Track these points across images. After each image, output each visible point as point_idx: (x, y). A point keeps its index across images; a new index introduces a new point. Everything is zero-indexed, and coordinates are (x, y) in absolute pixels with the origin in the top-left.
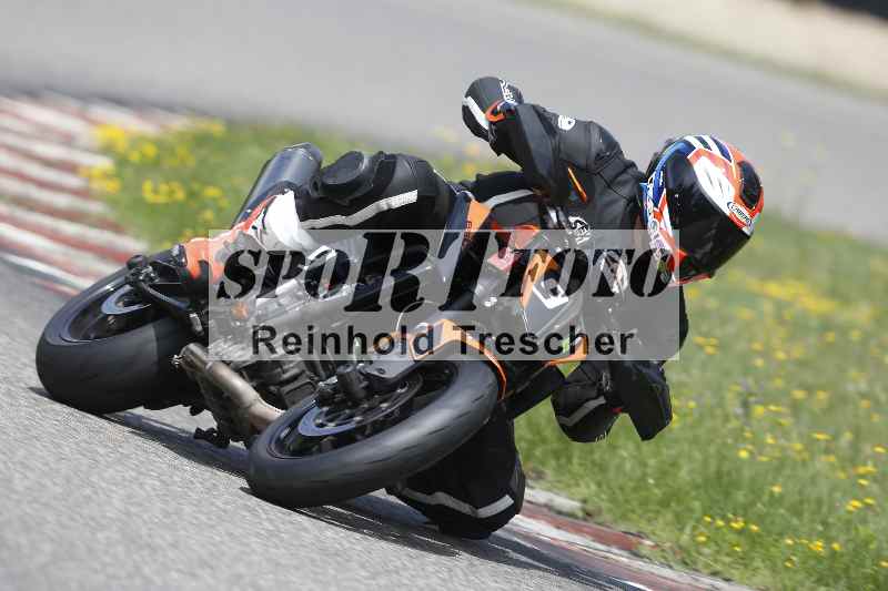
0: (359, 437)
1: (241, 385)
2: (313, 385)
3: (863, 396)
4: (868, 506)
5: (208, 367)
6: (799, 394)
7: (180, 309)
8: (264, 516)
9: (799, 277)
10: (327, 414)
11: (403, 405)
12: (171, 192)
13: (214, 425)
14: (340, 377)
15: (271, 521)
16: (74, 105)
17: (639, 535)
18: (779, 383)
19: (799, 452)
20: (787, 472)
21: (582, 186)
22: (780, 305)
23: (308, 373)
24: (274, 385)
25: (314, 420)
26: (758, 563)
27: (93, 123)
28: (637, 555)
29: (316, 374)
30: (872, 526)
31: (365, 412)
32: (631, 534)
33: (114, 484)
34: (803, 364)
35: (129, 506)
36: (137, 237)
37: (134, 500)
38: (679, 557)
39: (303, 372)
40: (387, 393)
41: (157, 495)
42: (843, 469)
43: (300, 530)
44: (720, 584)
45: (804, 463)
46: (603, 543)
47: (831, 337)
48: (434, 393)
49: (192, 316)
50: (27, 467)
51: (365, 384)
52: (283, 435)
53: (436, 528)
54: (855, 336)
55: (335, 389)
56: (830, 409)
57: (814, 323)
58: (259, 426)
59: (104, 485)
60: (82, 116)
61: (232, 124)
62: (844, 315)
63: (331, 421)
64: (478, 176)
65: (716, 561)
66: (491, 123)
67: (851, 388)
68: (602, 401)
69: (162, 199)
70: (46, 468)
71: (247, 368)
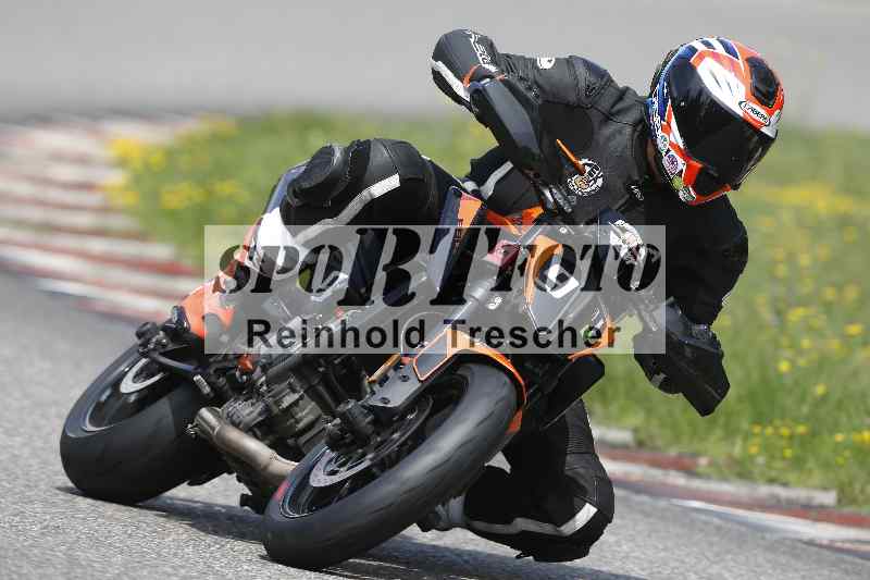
1: (254, 446)
5: (216, 431)
6: (830, 293)
10: (339, 458)
14: (342, 416)
24: (291, 437)
25: (325, 469)
31: (377, 448)
34: (830, 265)
39: (319, 417)
49: (196, 378)
51: (370, 418)
55: (342, 429)
63: (342, 465)
71: (259, 425)
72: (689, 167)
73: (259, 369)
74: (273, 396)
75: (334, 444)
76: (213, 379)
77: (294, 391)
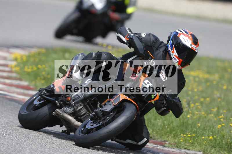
0: (102, 127)
1: (71, 118)
2: (89, 115)
3: (219, 98)
4: (222, 126)
5: (62, 114)
6: (202, 100)
7: (53, 100)
8: (67, 149)
9: (199, 69)
10: (93, 122)
11: (112, 117)
12: (32, 68)
13: (66, 129)
14: (95, 112)
15: (69, 150)
16: (6, 49)
17: (165, 141)
18: (196, 97)
19: (204, 114)
20: (201, 120)
21: (152, 54)
22: (195, 77)
23: (88, 112)
24: (80, 117)
25: (90, 124)
26: (196, 144)
27: (11, 53)
28: (164, 146)
29: (90, 112)
30: (224, 131)
31: (103, 120)
32: (163, 141)
33: (27, 146)
34: (202, 92)
35: (31, 151)
36: (26, 81)
37: (33, 149)
38: (176, 146)
39: (86, 112)
40: (108, 115)
41: (39, 147)
42: (216, 117)
43: (76, 151)
44: (187, 151)
45: (205, 117)
46: (155, 144)
47: (208, 84)
48: (120, 113)
49: (56, 102)
50: (4, 144)
51: (102, 113)
52: (82, 129)
53: (128, 148)
54: (215, 83)
55: (94, 115)
56: (211, 102)
57: (203, 81)
58: (76, 128)
59: (24, 146)
60: (8, 52)
61: (47, 49)
62: (211, 77)
63: (94, 124)
64: (123, 55)
65: (185, 145)
66: (127, 40)
67: (215, 96)
68: (165, 108)
69: (30, 70)
70: (8, 144)
71: (72, 113)
72: (179, 60)
73: (72, 100)
74: (76, 107)
75: (92, 119)
76: (60, 102)
77: (81, 106)
